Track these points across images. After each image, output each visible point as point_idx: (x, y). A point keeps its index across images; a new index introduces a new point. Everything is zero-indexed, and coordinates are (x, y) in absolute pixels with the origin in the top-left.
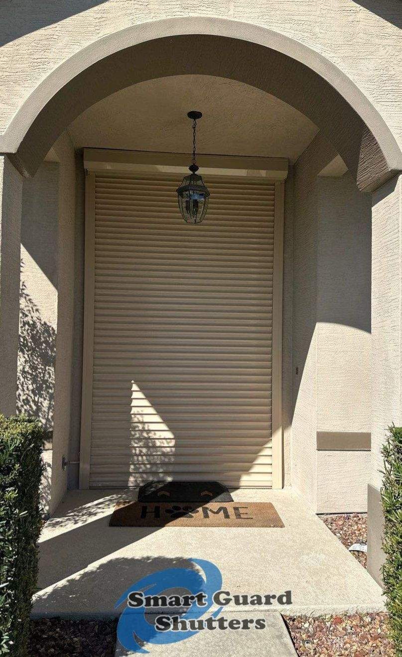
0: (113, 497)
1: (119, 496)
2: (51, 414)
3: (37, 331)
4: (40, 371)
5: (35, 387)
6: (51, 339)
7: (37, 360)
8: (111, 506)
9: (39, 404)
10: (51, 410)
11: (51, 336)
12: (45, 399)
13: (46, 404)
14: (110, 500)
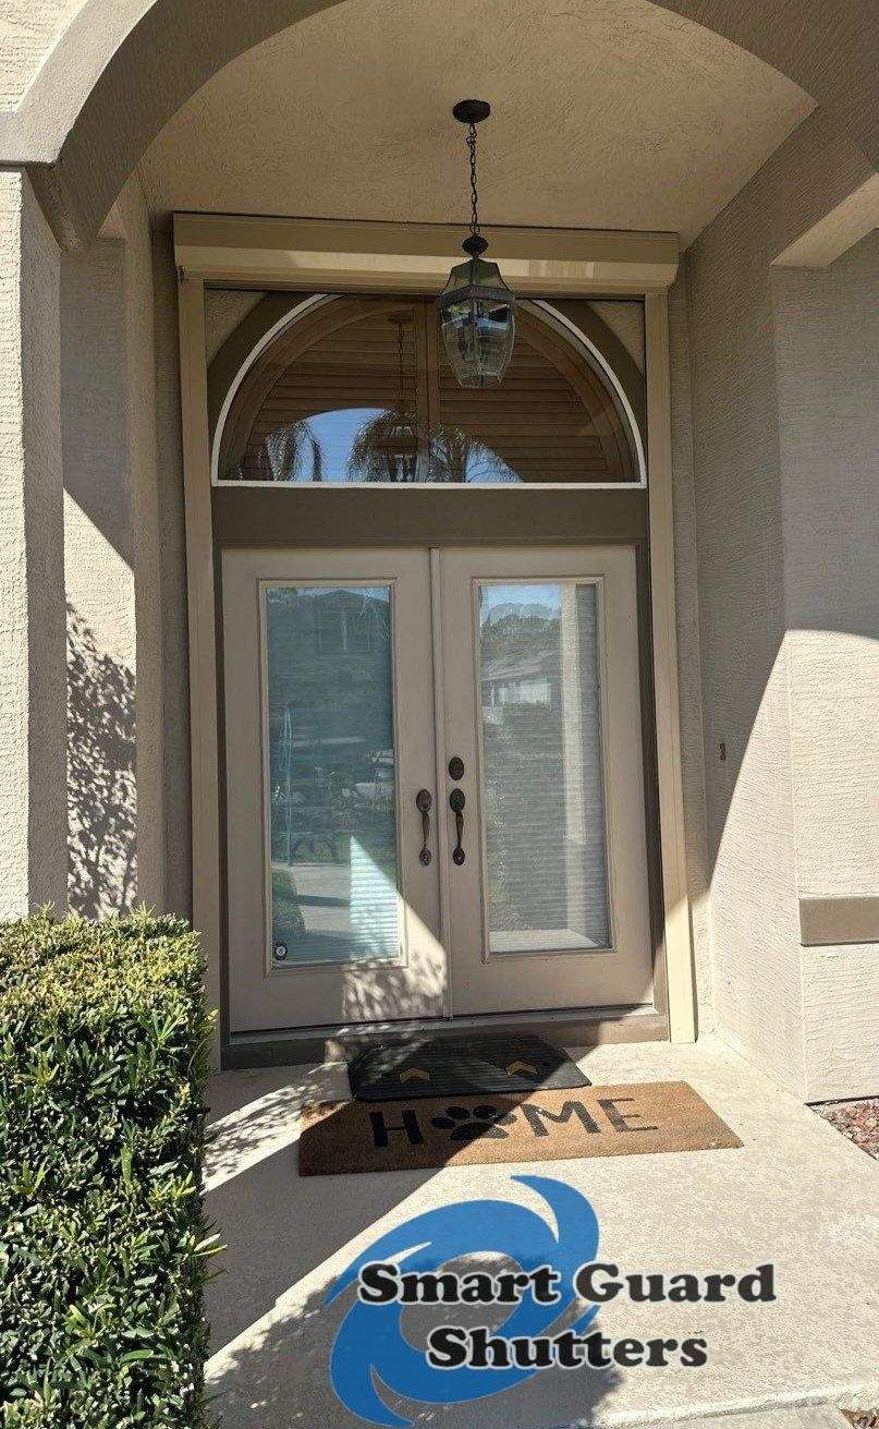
0: (285, 1094)
1: (303, 1088)
2: (131, 894)
3: (88, 679)
4: (102, 782)
5: (87, 826)
6: (124, 700)
7: (90, 755)
8: (288, 1118)
9: (102, 870)
10: (131, 885)
11: (124, 691)
12: (116, 856)
13: (118, 867)
14: (281, 1103)
